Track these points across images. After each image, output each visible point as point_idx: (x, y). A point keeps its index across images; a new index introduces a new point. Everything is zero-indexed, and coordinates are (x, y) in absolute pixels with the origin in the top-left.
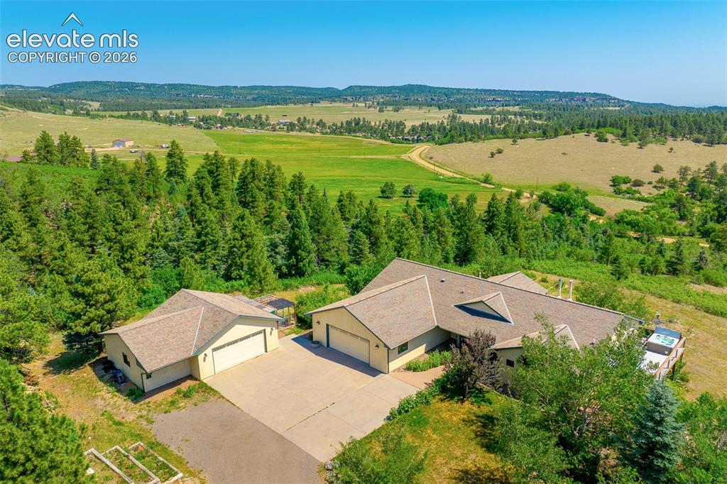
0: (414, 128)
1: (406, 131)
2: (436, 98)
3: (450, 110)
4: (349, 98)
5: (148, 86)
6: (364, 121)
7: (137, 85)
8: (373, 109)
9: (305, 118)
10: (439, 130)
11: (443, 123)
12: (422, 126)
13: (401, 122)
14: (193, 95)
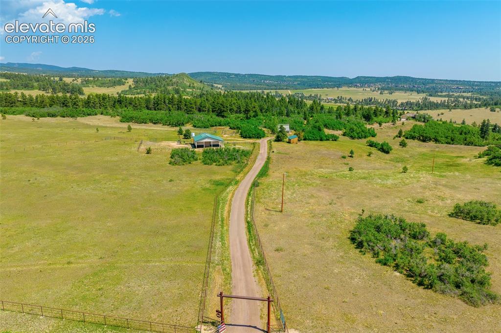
0: (402, 104)
1: (398, 105)
2: (416, 86)
3: (425, 94)
4: (358, 84)
5: (236, 75)
6: (374, 99)
7: (231, 74)
8: (375, 92)
9: (341, 97)
10: (416, 105)
11: (418, 101)
12: (407, 103)
13: (395, 100)
14: (262, 81)
